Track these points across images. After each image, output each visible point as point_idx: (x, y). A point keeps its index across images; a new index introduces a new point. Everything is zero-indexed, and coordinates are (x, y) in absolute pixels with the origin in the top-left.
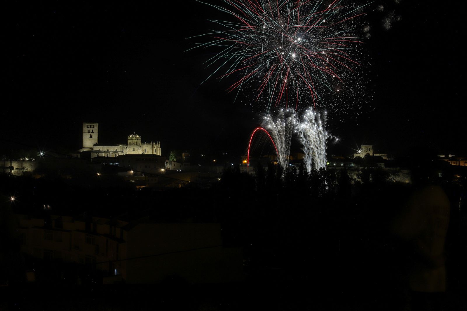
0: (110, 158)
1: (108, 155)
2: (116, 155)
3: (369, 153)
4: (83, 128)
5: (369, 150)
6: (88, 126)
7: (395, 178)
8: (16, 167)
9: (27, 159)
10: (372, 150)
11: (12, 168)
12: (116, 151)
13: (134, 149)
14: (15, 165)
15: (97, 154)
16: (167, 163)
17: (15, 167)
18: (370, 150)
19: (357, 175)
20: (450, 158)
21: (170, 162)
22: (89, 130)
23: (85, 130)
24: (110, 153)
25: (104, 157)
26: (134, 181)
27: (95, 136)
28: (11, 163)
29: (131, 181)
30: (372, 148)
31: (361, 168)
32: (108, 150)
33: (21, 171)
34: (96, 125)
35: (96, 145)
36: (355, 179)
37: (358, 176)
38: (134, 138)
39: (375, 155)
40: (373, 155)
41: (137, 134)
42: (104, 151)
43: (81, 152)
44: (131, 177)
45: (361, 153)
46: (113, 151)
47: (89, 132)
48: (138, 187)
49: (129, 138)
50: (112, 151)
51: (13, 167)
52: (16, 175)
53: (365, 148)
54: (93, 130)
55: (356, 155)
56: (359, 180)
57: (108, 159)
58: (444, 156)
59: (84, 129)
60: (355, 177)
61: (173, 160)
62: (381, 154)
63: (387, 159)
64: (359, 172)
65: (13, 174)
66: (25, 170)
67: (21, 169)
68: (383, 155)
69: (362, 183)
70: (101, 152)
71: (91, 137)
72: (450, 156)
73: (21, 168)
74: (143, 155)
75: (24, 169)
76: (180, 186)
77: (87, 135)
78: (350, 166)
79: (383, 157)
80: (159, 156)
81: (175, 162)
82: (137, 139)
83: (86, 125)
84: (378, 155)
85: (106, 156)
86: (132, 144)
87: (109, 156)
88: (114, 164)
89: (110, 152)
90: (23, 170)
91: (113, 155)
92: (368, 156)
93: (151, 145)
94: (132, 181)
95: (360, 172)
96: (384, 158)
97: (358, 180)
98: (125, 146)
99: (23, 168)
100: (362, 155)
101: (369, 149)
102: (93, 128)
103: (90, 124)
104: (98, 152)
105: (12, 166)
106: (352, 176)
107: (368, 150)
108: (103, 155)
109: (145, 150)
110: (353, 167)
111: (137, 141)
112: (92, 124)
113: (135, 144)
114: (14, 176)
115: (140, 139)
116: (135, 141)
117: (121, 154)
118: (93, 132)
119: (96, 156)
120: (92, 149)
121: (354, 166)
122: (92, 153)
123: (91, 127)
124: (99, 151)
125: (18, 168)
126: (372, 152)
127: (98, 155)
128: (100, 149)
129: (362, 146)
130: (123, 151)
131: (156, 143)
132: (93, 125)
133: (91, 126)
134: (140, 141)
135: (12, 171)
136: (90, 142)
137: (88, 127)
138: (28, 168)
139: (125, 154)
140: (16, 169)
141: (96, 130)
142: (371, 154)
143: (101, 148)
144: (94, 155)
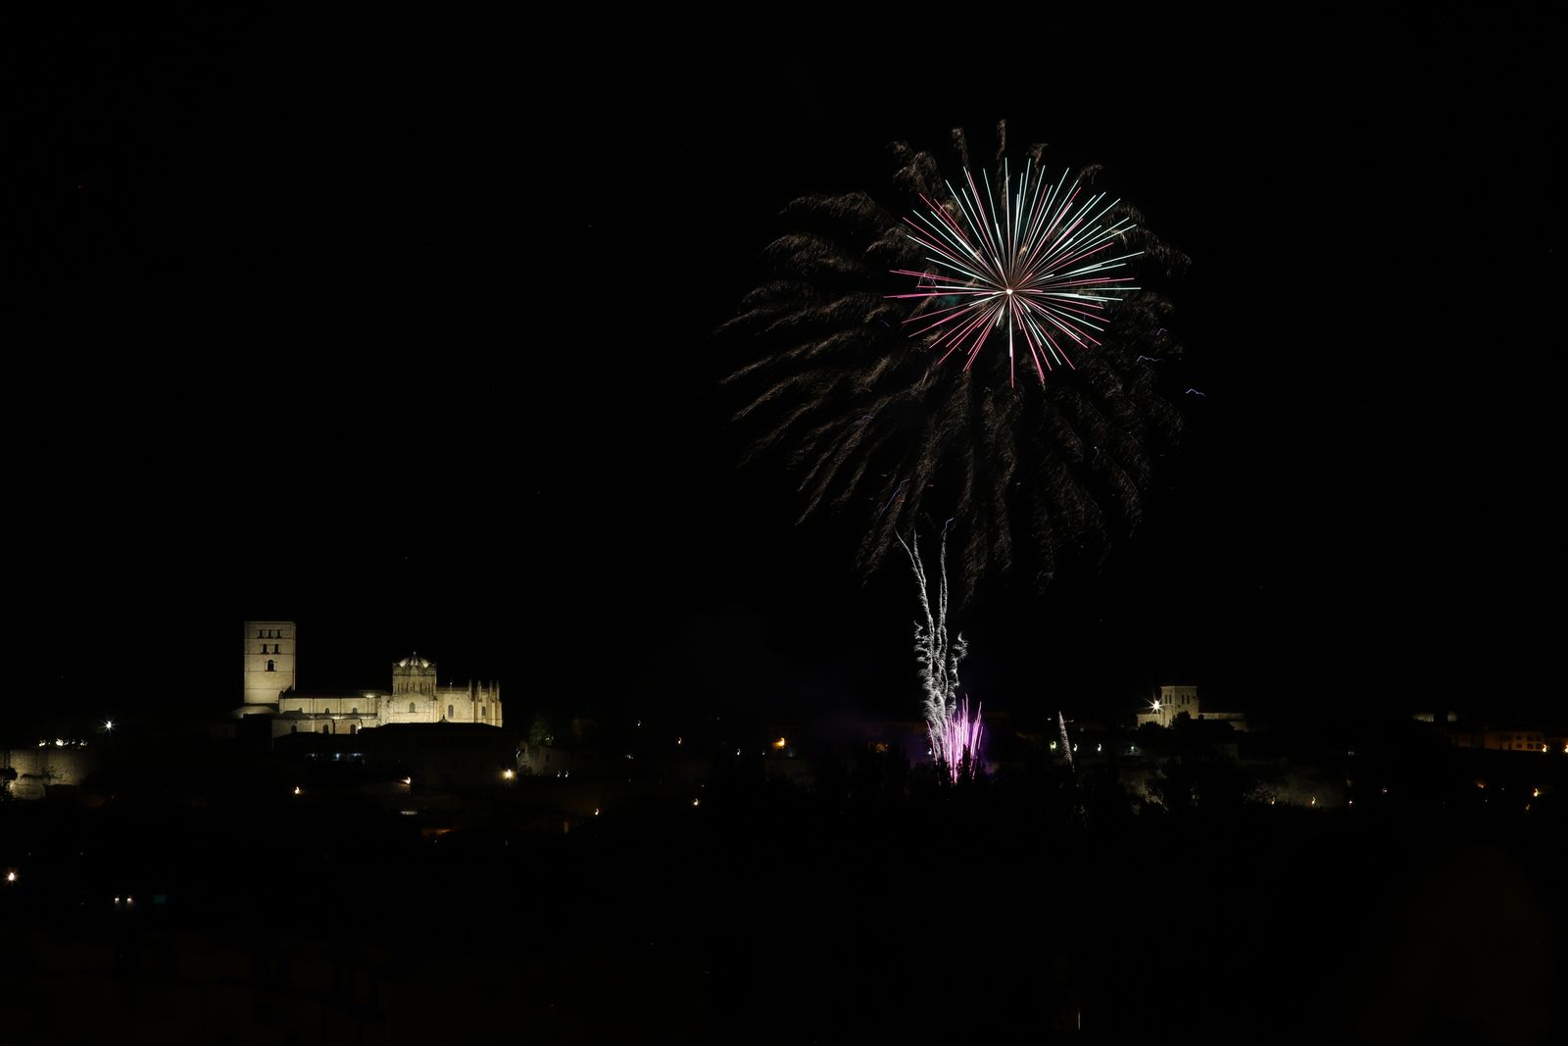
0: (335, 736)
1: (326, 727)
2: (353, 727)
3: (1187, 712)
4: (246, 640)
5: (1186, 701)
6: (261, 631)
7: (1273, 793)
8: (25, 772)
9: (59, 743)
10: (1198, 701)
11: (12, 775)
12: (355, 715)
13: (412, 706)
14: (20, 765)
15: (291, 725)
16: (523, 751)
17: (20, 771)
18: (1188, 702)
19: (1149, 784)
20: (1452, 723)
21: (534, 750)
22: (265, 646)
23: (253, 646)
24: (333, 720)
25: (316, 733)
26: (412, 813)
27: (286, 665)
28: (7, 758)
29: (404, 813)
30: (1195, 695)
31: (1164, 760)
32: (327, 710)
33: (40, 784)
34: (289, 630)
35: (287, 694)
36: (1141, 799)
37: (1155, 786)
38: (414, 671)
39: (1207, 716)
40: (1201, 717)
41: (420, 657)
42: (316, 715)
43: (241, 719)
44: (407, 799)
45: (1161, 712)
46: (345, 714)
47: (265, 652)
48: (426, 833)
49: (395, 672)
50: (341, 715)
51: (14, 769)
52: (24, 796)
53: (1173, 695)
54: (277, 646)
55: (1144, 719)
56: (1155, 799)
57: (327, 741)
58: (1430, 719)
59: (249, 642)
60: (1143, 790)
61: (543, 743)
62: (1224, 715)
63: (1246, 730)
64: (1155, 774)
65: (15, 794)
66: (54, 782)
67: (41, 777)
68: (1233, 715)
69: (1167, 809)
70: (306, 717)
71: (271, 668)
72: (1451, 718)
73: (41, 774)
74: (442, 726)
75: (50, 777)
76: (566, 829)
77: (258, 661)
78: (1126, 754)
79: (1232, 723)
80: (496, 728)
81: (549, 747)
82: (424, 672)
83: (255, 627)
84: (1216, 716)
85: (321, 732)
86: (405, 691)
87: (331, 732)
88: (348, 756)
89: (335, 718)
90: (46, 780)
91: (343, 727)
92: (1182, 719)
93: (469, 693)
94: (408, 813)
95: (1159, 772)
96: (1237, 726)
97: (1151, 801)
98: (384, 699)
99: (47, 775)
100: (1164, 717)
101: (1186, 697)
102: (279, 637)
103: (266, 627)
104: (294, 719)
105: (9, 767)
106: (1133, 788)
107: (1183, 702)
108: (313, 726)
109: (451, 708)
110: (1134, 757)
111: (422, 679)
112: (275, 627)
113: (417, 688)
114: (19, 799)
115: (434, 672)
116: (416, 679)
117: (369, 723)
118: (276, 652)
119: (290, 732)
120: (275, 706)
121: (1137, 754)
122: (274, 722)
123: (270, 637)
124: (298, 715)
125: (32, 772)
126: (1196, 707)
127: (294, 728)
128: (301, 709)
129: (1163, 688)
130: (376, 715)
131: (485, 687)
132: (279, 627)
133: (270, 631)
134: (431, 680)
135: (12, 785)
136: (269, 684)
137: (261, 637)
138: (64, 774)
139: (383, 723)
140: (25, 776)
141: (288, 646)
142: (1194, 716)
143: (305, 705)
144: (283, 728)
